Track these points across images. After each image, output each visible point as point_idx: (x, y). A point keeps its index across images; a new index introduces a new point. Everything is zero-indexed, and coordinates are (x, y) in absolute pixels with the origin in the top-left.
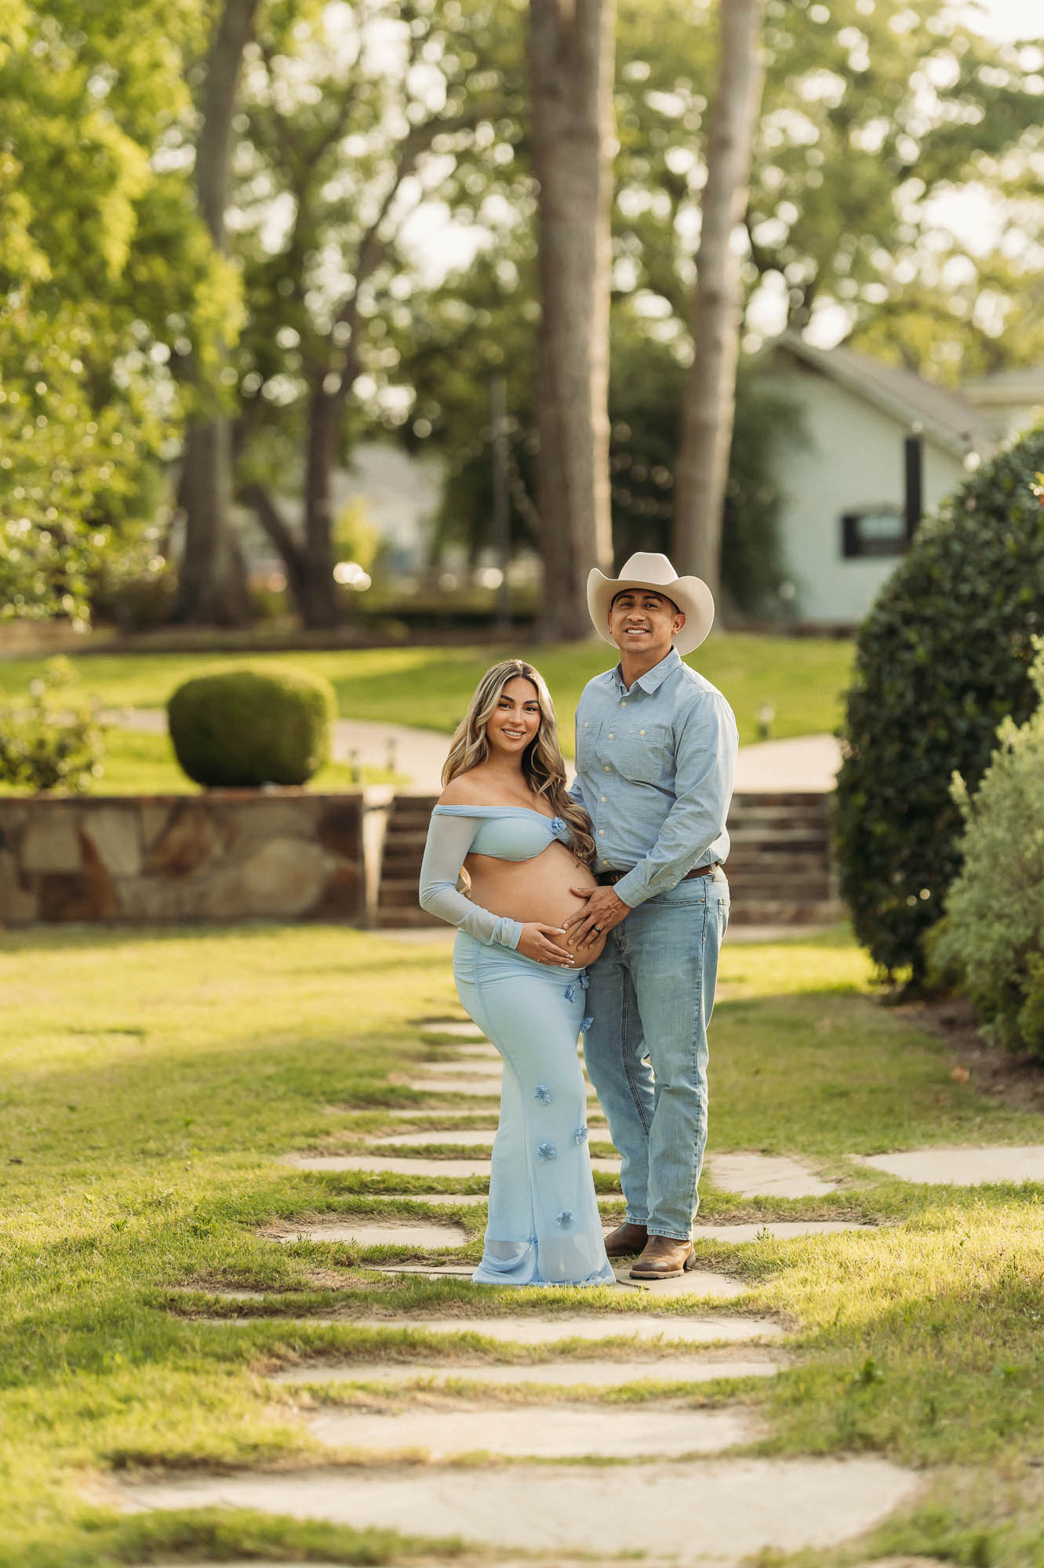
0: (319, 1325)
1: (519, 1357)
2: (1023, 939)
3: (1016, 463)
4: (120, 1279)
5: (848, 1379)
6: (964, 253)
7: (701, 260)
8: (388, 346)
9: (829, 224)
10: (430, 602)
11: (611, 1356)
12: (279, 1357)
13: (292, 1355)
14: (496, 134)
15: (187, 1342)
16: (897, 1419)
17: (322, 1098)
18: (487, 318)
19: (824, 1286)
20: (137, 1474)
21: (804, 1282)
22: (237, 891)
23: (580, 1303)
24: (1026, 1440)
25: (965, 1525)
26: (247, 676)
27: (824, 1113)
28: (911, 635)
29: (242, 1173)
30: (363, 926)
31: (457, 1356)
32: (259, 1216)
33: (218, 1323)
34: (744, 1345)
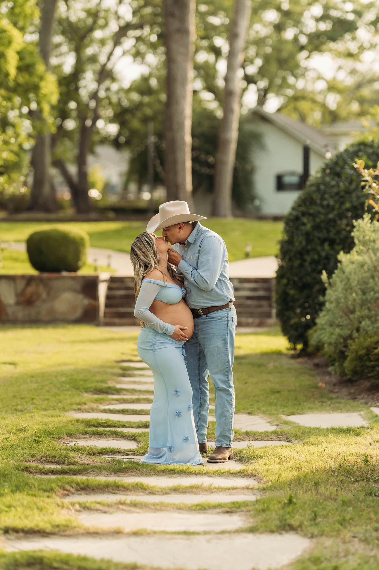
0: (82, 478)
1: (158, 492)
2: (347, 335)
3: (345, 156)
4: (7, 459)
5: (283, 502)
6: (323, 79)
7: (226, 79)
8: (110, 109)
9: (273, 67)
10: (123, 204)
11: (193, 492)
12: (67, 490)
13: (72, 490)
14: (151, 31)
15: (33, 484)
16: (302, 518)
17: (83, 390)
18: (146, 99)
19: (273, 466)
20: (13, 536)
21: (265, 464)
22: (51, 311)
23: (181, 471)
24: (351, 528)
25: (329, 561)
26: (56, 231)
27: (271, 399)
28: (305, 220)
29: (53, 418)
30: (98, 325)
31: (134, 491)
32: (59, 436)
33: (44, 477)
34: (243, 488)
